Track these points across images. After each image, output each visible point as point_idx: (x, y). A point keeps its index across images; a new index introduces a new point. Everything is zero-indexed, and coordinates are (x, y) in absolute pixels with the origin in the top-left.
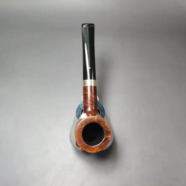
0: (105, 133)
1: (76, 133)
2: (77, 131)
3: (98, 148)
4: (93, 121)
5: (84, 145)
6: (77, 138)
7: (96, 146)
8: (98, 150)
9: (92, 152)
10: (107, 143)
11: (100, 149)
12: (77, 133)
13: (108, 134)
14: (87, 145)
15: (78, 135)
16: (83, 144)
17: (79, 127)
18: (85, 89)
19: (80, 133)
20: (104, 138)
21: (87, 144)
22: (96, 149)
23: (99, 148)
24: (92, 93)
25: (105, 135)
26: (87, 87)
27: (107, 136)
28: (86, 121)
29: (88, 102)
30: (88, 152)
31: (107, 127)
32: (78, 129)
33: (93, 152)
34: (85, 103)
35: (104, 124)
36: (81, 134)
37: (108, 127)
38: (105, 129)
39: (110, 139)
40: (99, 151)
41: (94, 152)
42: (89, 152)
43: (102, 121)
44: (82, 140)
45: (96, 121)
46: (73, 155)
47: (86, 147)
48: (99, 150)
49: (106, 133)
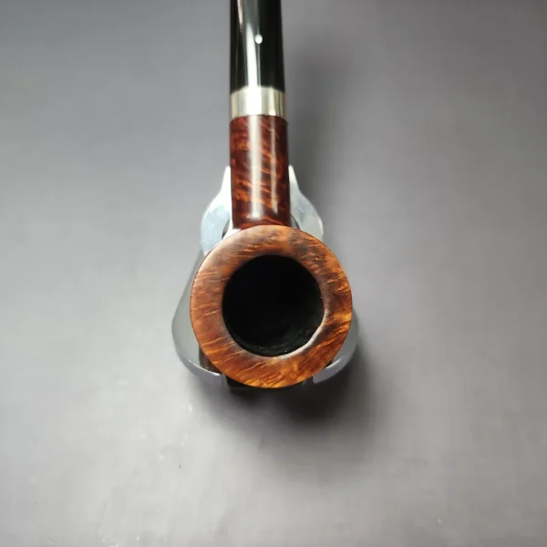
0: (326, 301)
1: (193, 301)
2: (199, 289)
3: (295, 366)
4: (273, 246)
5: (230, 351)
6: (198, 323)
7: (283, 357)
8: (293, 376)
9: (265, 385)
10: (332, 346)
11: (301, 371)
12: (198, 298)
13: (341, 304)
14: (243, 352)
15: (203, 310)
16: (225, 349)
17: (208, 270)
18: (238, 129)
19: (212, 301)
20: (323, 324)
21: (244, 347)
22: (284, 371)
23: (299, 369)
24: (266, 148)
25: (326, 312)
26: (246, 118)
27: (337, 316)
28: (240, 246)
29: (249, 184)
30: (247, 382)
31: (336, 275)
32: (204, 281)
33: (270, 386)
34: (240, 191)
35: (322, 263)
36: (217, 303)
37: (341, 276)
38: (323, 286)
39: (347, 326)
40: (300, 379)
41: (277, 386)
42: (254, 384)
43: (315, 250)
44: (223, 328)
45: (288, 250)
46: (190, 409)
47: (239, 363)
48: (299, 375)
49: (331, 303)
